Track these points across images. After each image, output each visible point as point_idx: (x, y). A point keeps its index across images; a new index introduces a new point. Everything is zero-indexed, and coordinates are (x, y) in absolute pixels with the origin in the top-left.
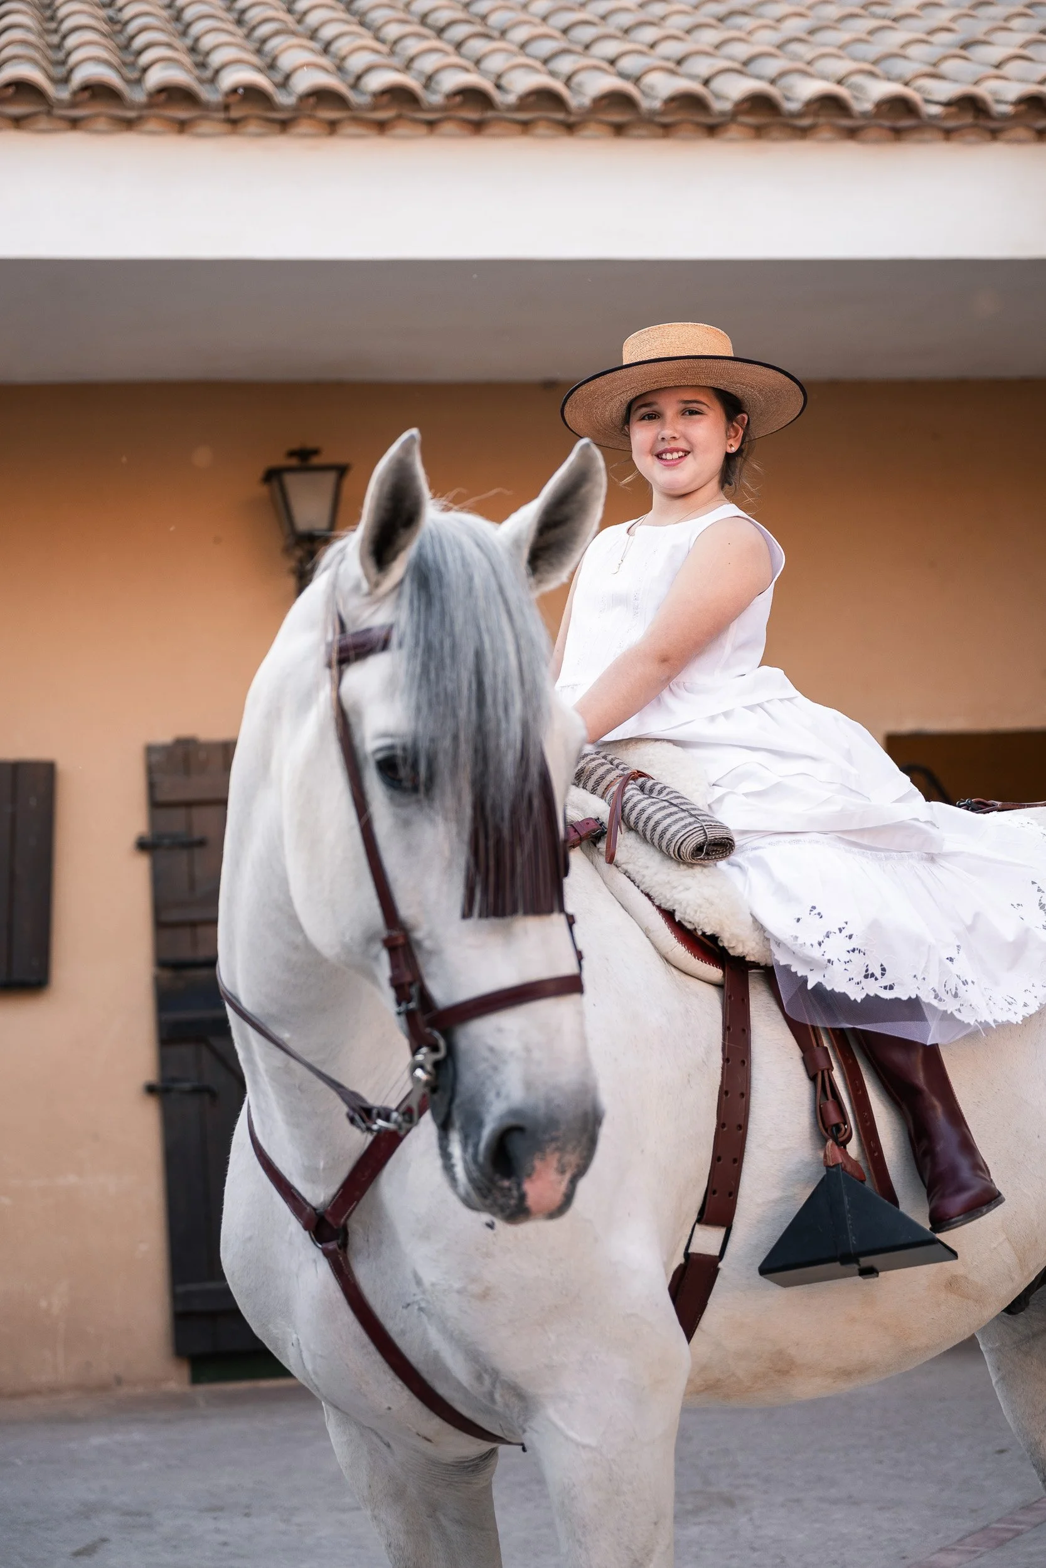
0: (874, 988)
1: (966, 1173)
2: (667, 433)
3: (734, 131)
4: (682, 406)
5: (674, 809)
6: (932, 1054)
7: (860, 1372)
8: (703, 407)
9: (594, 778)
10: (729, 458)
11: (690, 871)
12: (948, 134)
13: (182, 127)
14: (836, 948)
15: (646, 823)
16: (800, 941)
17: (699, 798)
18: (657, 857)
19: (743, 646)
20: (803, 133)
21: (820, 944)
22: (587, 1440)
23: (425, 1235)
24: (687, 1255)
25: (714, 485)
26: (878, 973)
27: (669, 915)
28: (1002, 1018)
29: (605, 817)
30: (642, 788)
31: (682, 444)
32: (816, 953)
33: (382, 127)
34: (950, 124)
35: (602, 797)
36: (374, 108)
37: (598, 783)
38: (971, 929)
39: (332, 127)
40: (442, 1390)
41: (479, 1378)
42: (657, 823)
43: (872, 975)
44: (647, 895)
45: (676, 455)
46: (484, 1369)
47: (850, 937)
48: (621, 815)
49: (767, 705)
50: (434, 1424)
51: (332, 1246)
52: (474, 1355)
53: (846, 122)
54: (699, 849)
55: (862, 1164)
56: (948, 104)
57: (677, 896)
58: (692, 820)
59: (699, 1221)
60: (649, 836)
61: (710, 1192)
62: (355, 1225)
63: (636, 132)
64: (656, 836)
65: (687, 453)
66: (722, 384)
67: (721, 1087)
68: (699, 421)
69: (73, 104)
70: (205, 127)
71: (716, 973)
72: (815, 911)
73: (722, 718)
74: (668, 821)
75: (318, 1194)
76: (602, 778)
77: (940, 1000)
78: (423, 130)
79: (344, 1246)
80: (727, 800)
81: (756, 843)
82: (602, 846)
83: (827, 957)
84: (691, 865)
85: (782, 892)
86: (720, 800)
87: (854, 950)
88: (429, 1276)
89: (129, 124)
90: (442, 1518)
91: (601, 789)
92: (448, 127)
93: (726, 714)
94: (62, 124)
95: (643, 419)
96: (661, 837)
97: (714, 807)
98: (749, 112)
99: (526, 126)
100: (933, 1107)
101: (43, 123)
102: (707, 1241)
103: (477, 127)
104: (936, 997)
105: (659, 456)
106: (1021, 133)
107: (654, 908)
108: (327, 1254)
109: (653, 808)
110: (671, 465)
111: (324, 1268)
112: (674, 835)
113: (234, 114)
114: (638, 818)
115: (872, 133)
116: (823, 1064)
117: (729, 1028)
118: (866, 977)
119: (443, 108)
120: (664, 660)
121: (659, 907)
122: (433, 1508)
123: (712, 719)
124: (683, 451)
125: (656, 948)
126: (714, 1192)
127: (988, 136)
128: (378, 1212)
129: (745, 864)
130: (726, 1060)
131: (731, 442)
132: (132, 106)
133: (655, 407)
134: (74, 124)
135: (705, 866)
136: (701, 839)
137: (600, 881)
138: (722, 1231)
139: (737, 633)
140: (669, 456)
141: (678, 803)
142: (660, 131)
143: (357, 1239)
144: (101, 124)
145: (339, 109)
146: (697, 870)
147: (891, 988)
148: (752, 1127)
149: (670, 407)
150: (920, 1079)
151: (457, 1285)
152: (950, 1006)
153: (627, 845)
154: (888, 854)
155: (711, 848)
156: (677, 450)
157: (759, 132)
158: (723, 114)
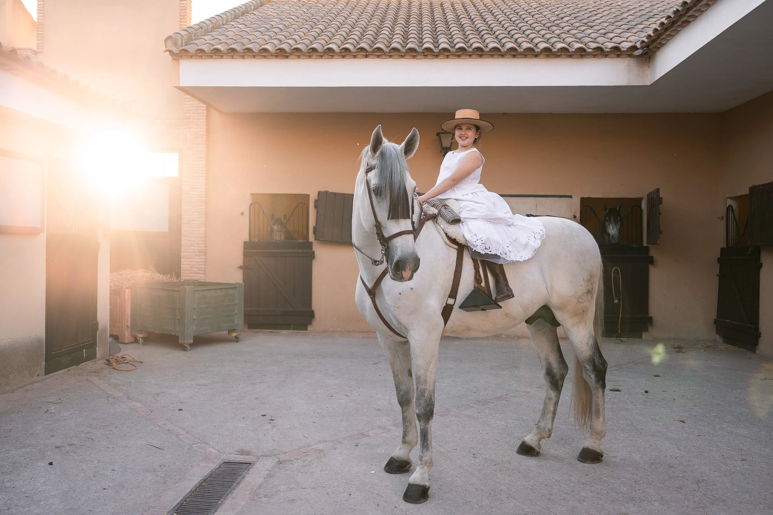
0: (487, 251)
1: (505, 291)
2: (463, 133)
3: (541, 56)
4: (467, 128)
5: (450, 213)
6: (501, 266)
7: (487, 332)
8: (471, 128)
9: (436, 205)
10: (476, 139)
11: (451, 226)
12: (594, 56)
13: (414, 57)
14: (479, 243)
15: (444, 215)
16: (471, 241)
17: (456, 211)
18: (445, 222)
19: (474, 179)
20: (558, 56)
21: (475, 242)
22: (418, 339)
23: (388, 295)
24: (446, 304)
25: (472, 145)
26: (488, 248)
27: (446, 234)
28: (518, 260)
29: (437, 214)
30: (445, 208)
31: (466, 136)
32: (474, 244)
33: (459, 56)
34: (595, 54)
35: (437, 210)
36: (456, 52)
37: (437, 207)
38: (515, 241)
39: (448, 57)
40: (393, 327)
41: (398, 324)
42: (446, 215)
43: (487, 249)
44: (443, 230)
45: (464, 138)
46: (399, 323)
47: (482, 240)
48: (440, 212)
49: (476, 193)
50: (391, 333)
51: (372, 296)
52: (397, 320)
53: (569, 54)
54: (453, 221)
55: (485, 288)
56: (594, 49)
57: (448, 230)
58: (452, 215)
59: (449, 297)
60: (444, 218)
61: (451, 291)
62: (376, 292)
63: (518, 57)
64: (445, 218)
65: (467, 138)
66: (476, 124)
67: (455, 270)
68: (470, 131)
69: (390, 52)
70: (419, 57)
71: (456, 247)
72: (476, 235)
73: (466, 195)
74: (448, 215)
75: (370, 285)
76: (438, 206)
77: (502, 255)
78: (468, 57)
79: (374, 296)
80: (463, 211)
81: (467, 220)
82: (436, 219)
83: (476, 244)
84: (451, 224)
85: (470, 231)
86: (461, 211)
87: (483, 243)
88: (389, 302)
89: (402, 57)
90: (398, 353)
91: (437, 208)
92: (474, 56)
93: (467, 194)
94: (388, 57)
95: (458, 129)
96: (446, 218)
97: (460, 212)
98: (544, 52)
99: (492, 56)
100: (500, 277)
101: (384, 57)
102: (451, 301)
103: (481, 56)
104: (501, 254)
105: (461, 138)
106: (613, 55)
107: (444, 233)
108: (371, 298)
109: (445, 212)
110: (463, 140)
111: (370, 300)
112: (448, 218)
113: (425, 54)
114: (442, 214)
115: (575, 56)
116: (477, 267)
117: (458, 258)
118: (485, 249)
119: (472, 52)
120: (454, 180)
121: (445, 233)
122: (397, 351)
123: (463, 195)
124: (466, 137)
125: (444, 241)
126: (452, 291)
127: (605, 57)
128: (381, 290)
129: (464, 225)
130: (457, 265)
131: (476, 136)
132: (402, 53)
133: (461, 127)
134: (391, 57)
135: (454, 225)
136: (453, 219)
137: (434, 227)
138: (454, 299)
139: (472, 176)
140: (463, 138)
141: (452, 212)
142: (524, 56)
143: (377, 296)
144: (396, 56)
145: (448, 53)
146: (453, 225)
147: (491, 252)
148: (461, 279)
149: (464, 128)
150: (498, 271)
151: (393, 305)
152: (504, 256)
153: (440, 220)
154: (497, 224)
155: (455, 221)
156: (465, 137)
157: (548, 56)
158: (538, 52)
